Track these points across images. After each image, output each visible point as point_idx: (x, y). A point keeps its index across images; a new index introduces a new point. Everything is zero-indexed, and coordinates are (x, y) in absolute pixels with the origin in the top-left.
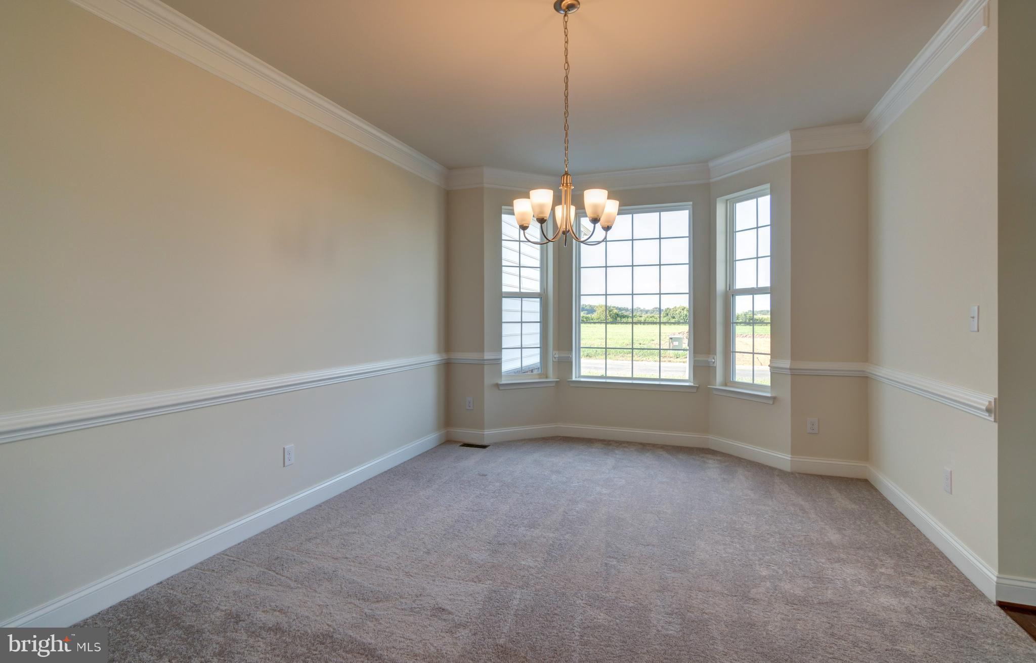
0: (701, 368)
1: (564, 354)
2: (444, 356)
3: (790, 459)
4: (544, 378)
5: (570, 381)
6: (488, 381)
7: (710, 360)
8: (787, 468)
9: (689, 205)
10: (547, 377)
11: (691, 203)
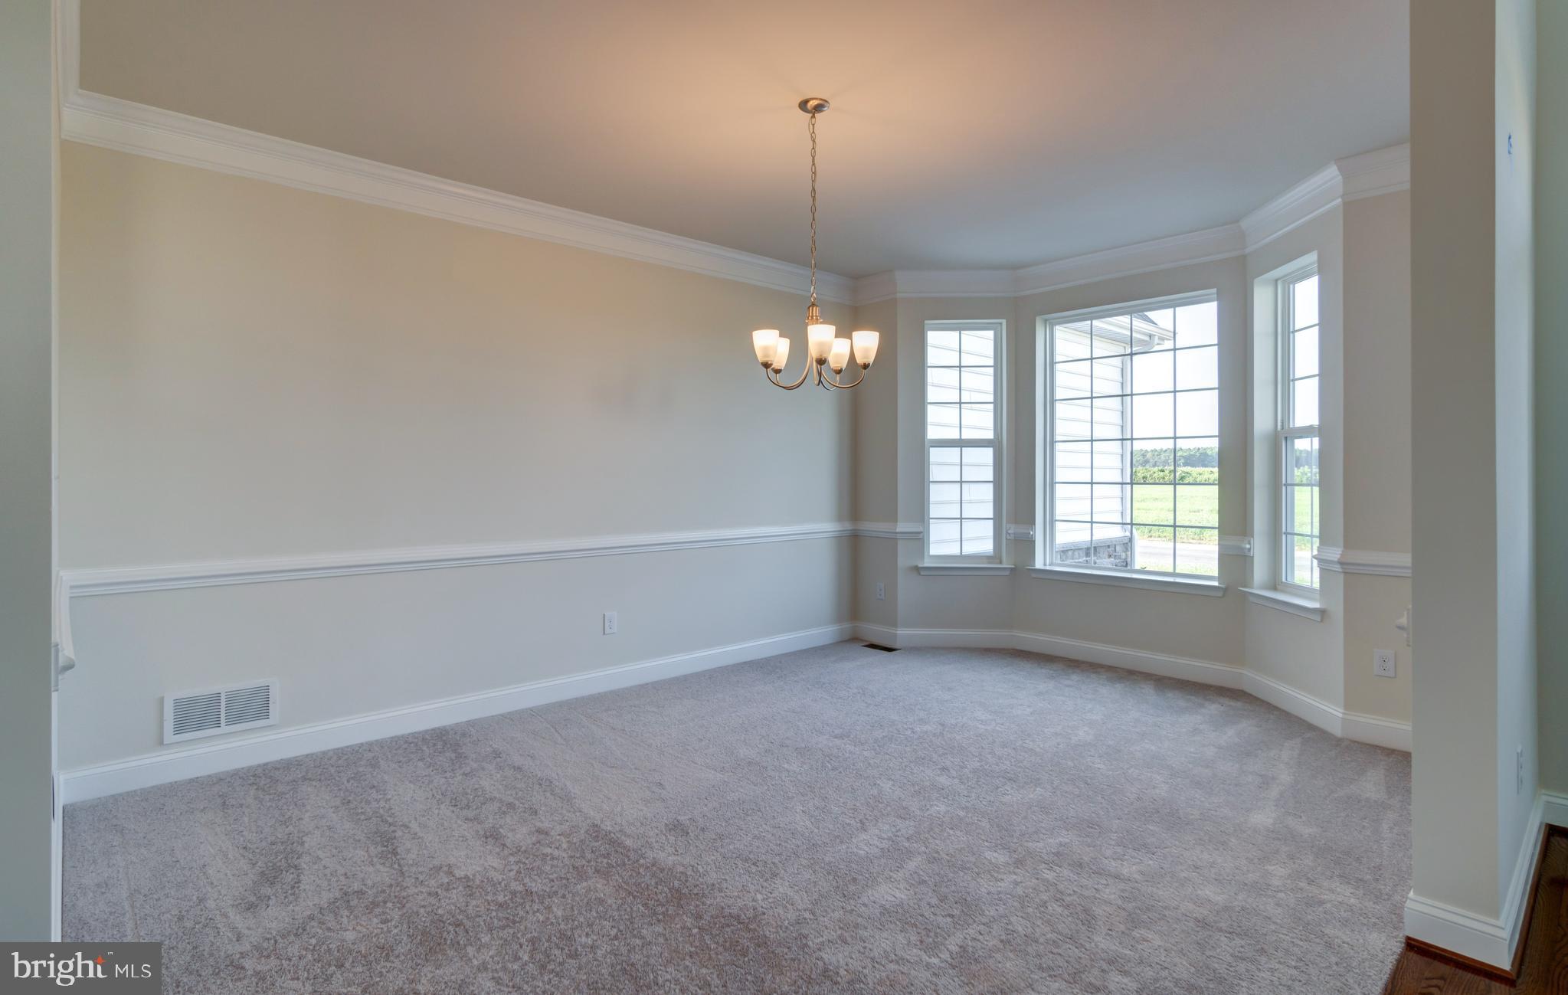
0: (1233, 559)
1: (1021, 529)
2: (848, 526)
3: (1340, 715)
4: (997, 563)
5: (1032, 569)
6: (903, 561)
7: (1243, 546)
8: (1337, 731)
9: (1214, 294)
10: (1001, 563)
11: (1215, 290)
